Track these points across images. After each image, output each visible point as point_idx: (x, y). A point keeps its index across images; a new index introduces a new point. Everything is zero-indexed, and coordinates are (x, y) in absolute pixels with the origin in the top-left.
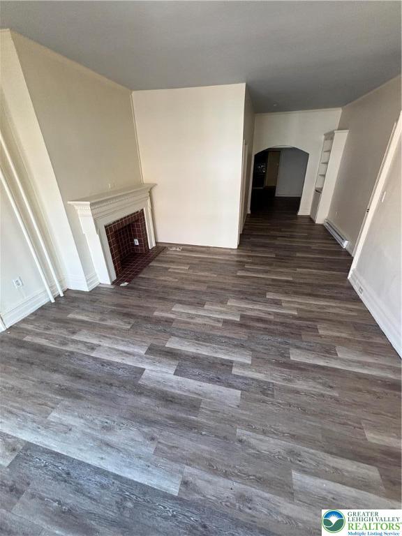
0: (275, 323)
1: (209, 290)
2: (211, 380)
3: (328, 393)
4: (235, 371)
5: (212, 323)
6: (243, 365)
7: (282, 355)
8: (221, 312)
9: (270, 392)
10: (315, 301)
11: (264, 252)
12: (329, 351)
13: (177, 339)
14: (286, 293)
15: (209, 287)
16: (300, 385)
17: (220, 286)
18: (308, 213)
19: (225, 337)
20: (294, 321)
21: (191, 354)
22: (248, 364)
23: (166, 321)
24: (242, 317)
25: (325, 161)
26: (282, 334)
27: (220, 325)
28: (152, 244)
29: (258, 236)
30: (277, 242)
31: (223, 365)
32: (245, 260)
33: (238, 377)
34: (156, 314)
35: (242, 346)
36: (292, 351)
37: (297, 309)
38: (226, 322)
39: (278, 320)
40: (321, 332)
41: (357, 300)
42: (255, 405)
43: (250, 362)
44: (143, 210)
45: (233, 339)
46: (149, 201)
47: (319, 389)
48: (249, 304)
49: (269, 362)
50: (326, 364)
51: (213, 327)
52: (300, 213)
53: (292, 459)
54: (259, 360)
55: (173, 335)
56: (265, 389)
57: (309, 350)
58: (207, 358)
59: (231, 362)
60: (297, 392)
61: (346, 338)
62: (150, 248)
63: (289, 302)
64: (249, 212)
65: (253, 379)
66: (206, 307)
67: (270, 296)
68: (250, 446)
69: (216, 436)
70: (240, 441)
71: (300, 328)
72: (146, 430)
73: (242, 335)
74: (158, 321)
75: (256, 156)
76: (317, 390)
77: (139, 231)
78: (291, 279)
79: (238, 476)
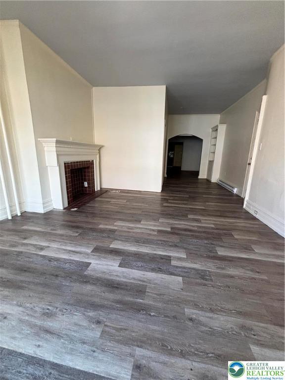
0: (199, 232)
1: (143, 213)
2: (153, 270)
3: (258, 277)
4: (174, 263)
5: (149, 232)
6: (180, 259)
7: (210, 251)
8: (155, 226)
9: (208, 278)
10: (225, 219)
11: (180, 194)
12: (247, 248)
13: (120, 242)
14: (203, 215)
15: (143, 211)
16: (232, 271)
17: (151, 211)
18: (205, 177)
19: (161, 240)
20: (213, 231)
21: (133, 252)
22: (184, 258)
23: (110, 231)
24: (172, 228)
25: (214, 144)
26: (207, 239)
27: (156, 233)
28: (97, 188)
29: (174, 187)
30: (188, 190)
31: (162, 259)
32: (167, 198)
33: (177, 267)
34: (101, 226)
35: (176, 246)
36: (218, 249)
37: (214, 224)
38: (159, 231)
39: (201, 230)
40: (236, 237)
41: (255, 219)
42: (198, 288)
43: (185, 257)
44: (93, 161)
45: (168, 241)
46: (98, 156)
47: (250, 274)
48: (176, 221)
49: (202, 256)
50: (248, 257)
51: (150, 234)
52: (199, 177)
53: (246, 334)
54: (192, 255)
55: (117, 239)
56: (203, 275)
57: (232, 248)
58: (148, 254)
59: (170, 257)
60: (232, 277)
61: (256, 241)
62: (96, 190)
63: (205, 220)
64: (166, 176)
65: (190, 268)
66: (142, 222)
67: (190, 216)
68: (200, 323)
69: (166, 316)
70: (191, 320)
71: (219, 234)
72: (91, 314)
73: (175, 239)
74: (102, 231)
75: (169, 140)
76: (248, 275)
77: (89, 176)
78: (203, 208)
79: (196, 354)
